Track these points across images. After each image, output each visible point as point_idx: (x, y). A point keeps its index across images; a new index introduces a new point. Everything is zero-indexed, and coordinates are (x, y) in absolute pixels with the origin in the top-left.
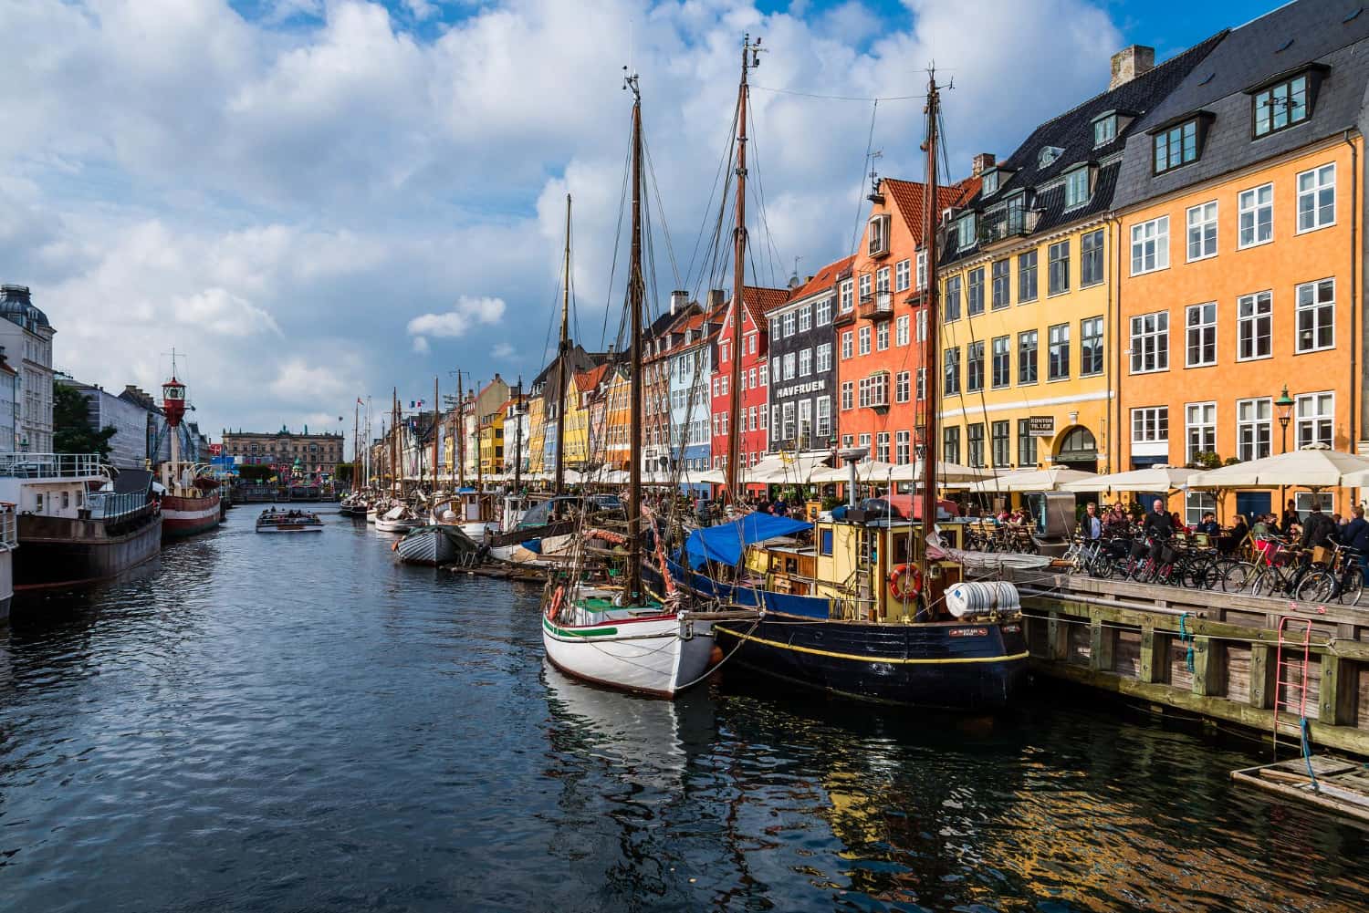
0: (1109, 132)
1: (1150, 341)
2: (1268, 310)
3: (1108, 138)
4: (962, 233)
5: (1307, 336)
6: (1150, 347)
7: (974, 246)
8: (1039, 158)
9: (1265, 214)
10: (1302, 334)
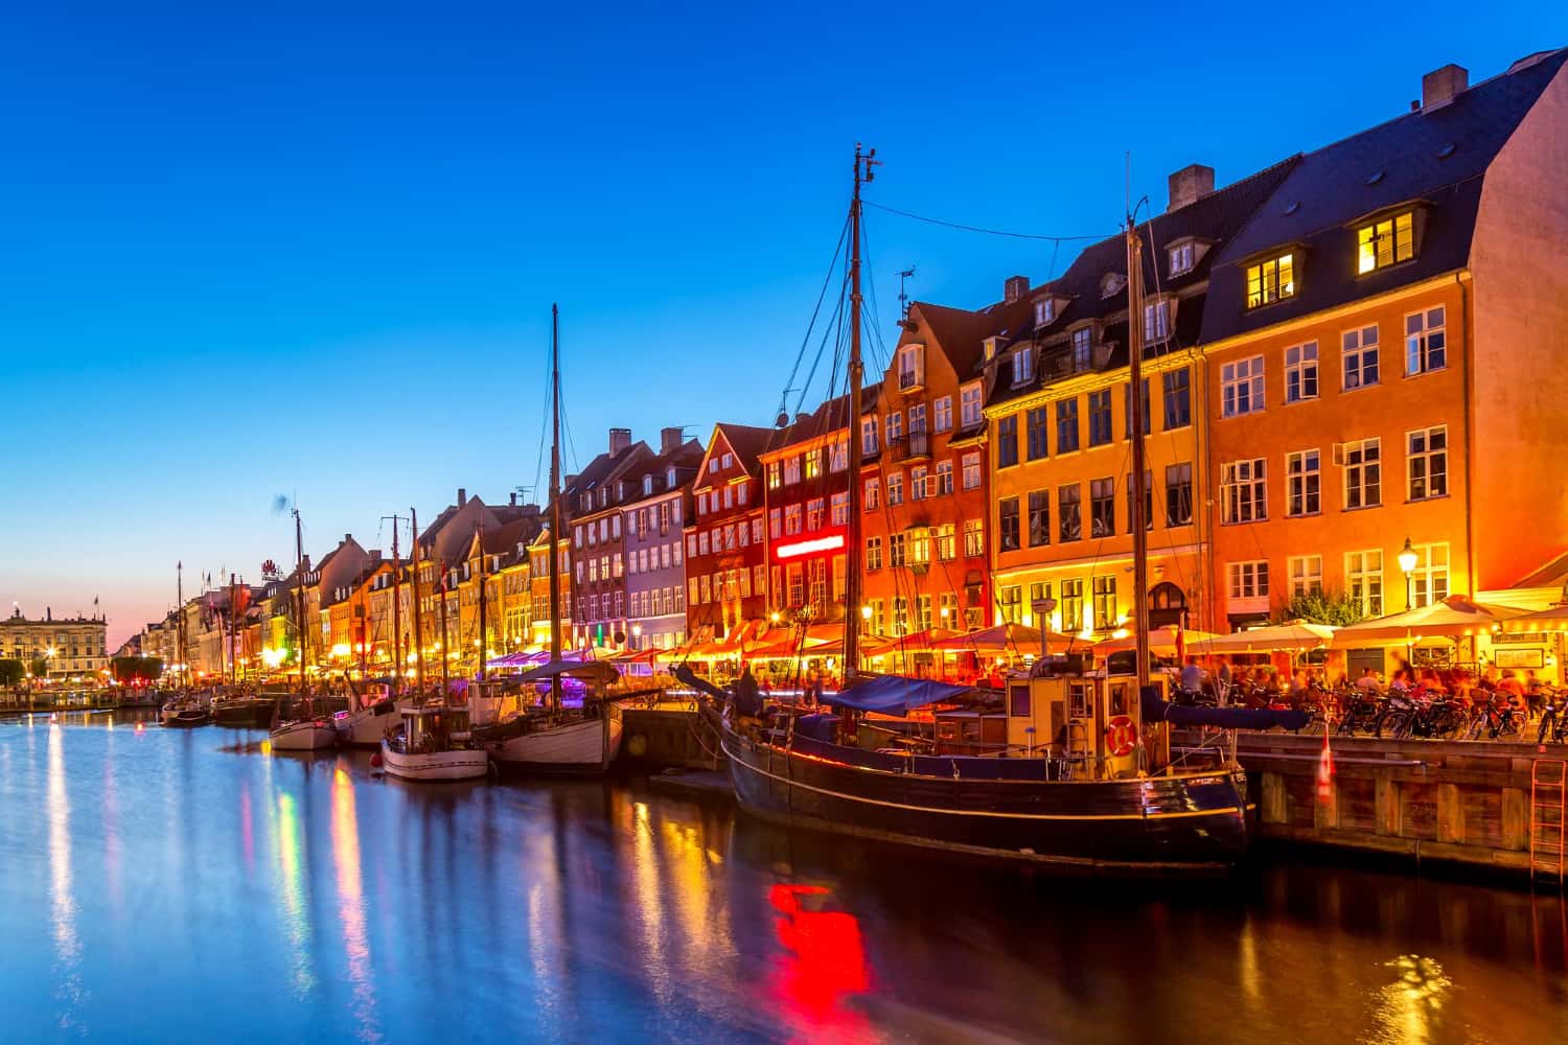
0: (1184, 261)
1: (1246, 489)
2: (1376, 457)
3: (1184, 267)
4: (1017, 367)
5: (1418, 484)
6: (1245, 497)
7: (1032, 382)
8: (1102, 285)
9: (1371, 357)
10: (1413, 482)
